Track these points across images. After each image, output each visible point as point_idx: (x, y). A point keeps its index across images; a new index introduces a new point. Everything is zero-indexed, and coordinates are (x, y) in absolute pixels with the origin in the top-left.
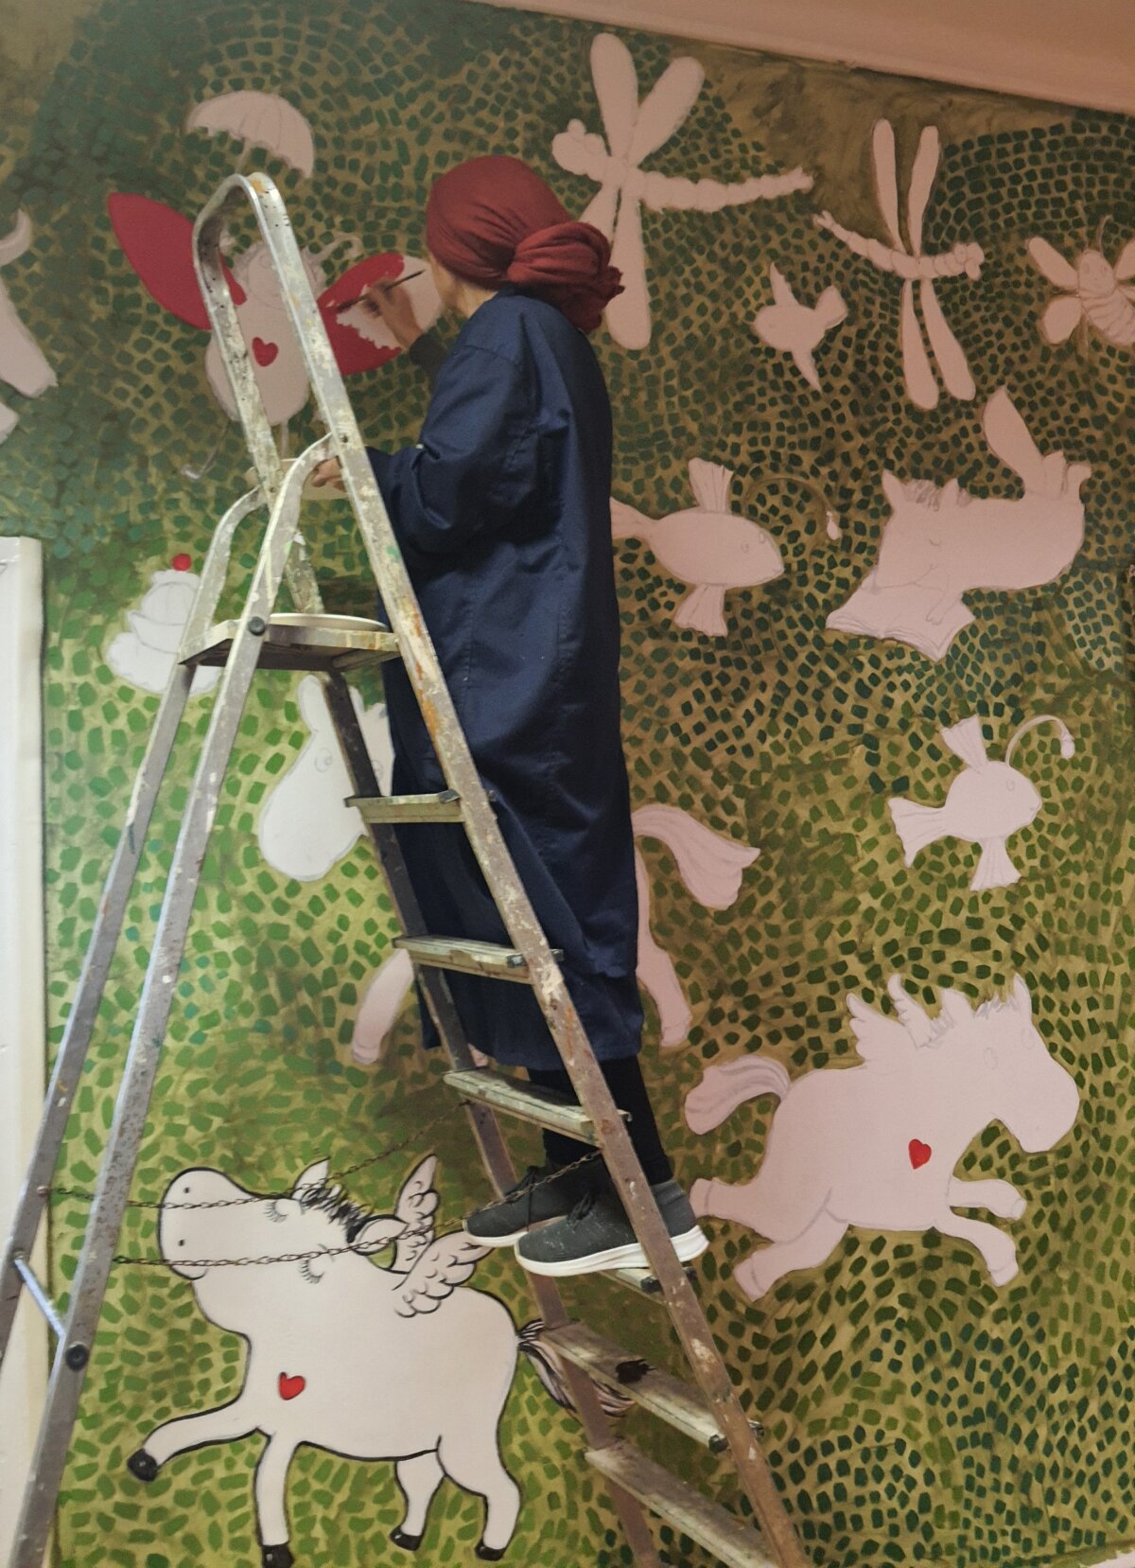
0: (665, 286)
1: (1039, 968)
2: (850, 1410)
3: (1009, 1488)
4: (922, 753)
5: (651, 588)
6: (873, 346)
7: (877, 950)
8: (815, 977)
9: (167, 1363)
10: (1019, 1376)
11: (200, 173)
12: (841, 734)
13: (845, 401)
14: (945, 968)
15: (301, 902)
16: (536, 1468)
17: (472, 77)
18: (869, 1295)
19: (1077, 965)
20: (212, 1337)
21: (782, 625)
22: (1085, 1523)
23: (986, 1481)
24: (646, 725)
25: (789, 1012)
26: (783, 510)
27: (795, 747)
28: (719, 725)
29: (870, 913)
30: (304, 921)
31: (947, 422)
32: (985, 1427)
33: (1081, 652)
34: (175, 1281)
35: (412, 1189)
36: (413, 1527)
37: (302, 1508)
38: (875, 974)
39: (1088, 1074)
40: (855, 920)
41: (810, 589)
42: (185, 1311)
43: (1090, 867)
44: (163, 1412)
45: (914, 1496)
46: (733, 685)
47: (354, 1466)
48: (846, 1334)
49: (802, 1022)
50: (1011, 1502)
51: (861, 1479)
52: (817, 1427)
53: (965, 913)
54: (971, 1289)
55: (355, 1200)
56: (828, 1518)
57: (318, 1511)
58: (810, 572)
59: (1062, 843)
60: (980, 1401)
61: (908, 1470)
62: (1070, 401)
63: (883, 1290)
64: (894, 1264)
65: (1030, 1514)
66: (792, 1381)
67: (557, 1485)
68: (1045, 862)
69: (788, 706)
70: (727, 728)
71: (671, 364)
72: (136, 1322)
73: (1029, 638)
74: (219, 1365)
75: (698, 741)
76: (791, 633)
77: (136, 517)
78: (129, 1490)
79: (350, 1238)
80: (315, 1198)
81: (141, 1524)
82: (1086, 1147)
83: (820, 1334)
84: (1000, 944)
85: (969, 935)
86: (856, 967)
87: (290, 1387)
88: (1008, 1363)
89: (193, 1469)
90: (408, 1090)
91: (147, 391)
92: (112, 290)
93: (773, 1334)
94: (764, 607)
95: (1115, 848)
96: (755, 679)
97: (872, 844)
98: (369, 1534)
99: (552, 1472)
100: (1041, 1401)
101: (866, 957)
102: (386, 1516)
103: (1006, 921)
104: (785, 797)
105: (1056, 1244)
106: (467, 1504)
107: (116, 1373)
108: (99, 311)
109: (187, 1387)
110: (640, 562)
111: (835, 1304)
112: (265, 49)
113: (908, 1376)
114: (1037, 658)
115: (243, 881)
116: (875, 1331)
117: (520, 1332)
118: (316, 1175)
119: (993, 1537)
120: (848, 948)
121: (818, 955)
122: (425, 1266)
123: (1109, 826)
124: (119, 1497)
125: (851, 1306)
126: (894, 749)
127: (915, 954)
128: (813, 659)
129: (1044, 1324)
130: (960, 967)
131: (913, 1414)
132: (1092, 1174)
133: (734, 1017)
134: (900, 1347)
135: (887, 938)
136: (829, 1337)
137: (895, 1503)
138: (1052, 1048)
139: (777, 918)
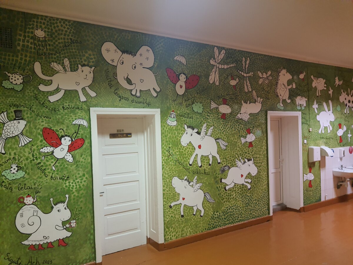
0: (221, 78)
1: (254, 156)
2: (235, 203)
3: (249, 211)
4: (244, 132)
5: (218, 114)
6: (241, 85)
7: (239, 154)
8: (233, 157)
9: (173, 196)
10: (251, 200)
11: (175, 65)
12: (236, 130)
13: (238, 91)
14: (245, 156)
15: (184, 149)
16: (206, 208)
17: (202, 53)
18: (237, 191)
19: (258, 156)
20: (177, 194)
21: (231, 118)
22: (256, 215)
23: (247, 210)
24: (217, 129)
25: (230, 161)
26: (232, 104)
27: (232, 132)
28: (225, 129)
29: (238, 150)
30: (185, 151)
31: (249, 94)
32: (247, 205)
33: (260, 121)
34: (173, 188)
35: (195, 179)
36: (194, 213)
37: (185, 211)
38: (238, 157)
39: (259, 168)
40: (237, 151)
41: (234, 114)
42: (174, 191)
43: (260, 145)
44: (172, 201)
45: (240, 212)
46: (226, 124)
47: (189, 207)
48: (234, 195)
49: (231, 162)
50: (249, 213)
51: (235, 210)
52: (231, 204)
53: (247, 150)
54: (246, 190)
55: (189, 180)
56: (232, 214)
57: (186, 211)
58: (234, 112)
59: (257, 142)
60: (247, 202)
61: (240, 209)
62: (261, 91)
63: (238, 190)
64: (239, 187)
65: (251, 214)
66: (229, 199)
67: (208, 209)
68: (256, 144)
69: (231, 127)
70: (225, 130)
71: (221, 87)
72: (170, 192)
73: (255, 119)
74: (177, 197)
75: (222, 131)
76: (232, 119)
77: (169, 106)
78: (169, 209)
79: (189, 184)
80: (186, 180)
81: (170, 212)
82: (258, 176)
83: (232, 194)
84: (251, 153)
85: (248, 152)
86: (237, 156)
87: (184, 199)
88: (250, 198)
89: (175, 207)
90: (194, 169)
91: (170, 91)
92: (166, 80)
93: (228, 195)
94: (229, 116)
95: (262, 143)
96: (228, 124)
97: (239, 142)
98: (191, 214)
99: (207, 208)
100: (253, 202)
101: (238, 155)
102: (192, 212)
103: (251, 151)
104: (231, 137)
105: (255, 186)
106: (199, 211)
107: (168, 197)
108: (165, 82)
109: (174, 199)
110: (217, 111)
111: (233, 192)
112: (181, 50)
113: (240, 199)
114: (256, 121)
115: (179, 146)
116: (237, 194)
117: (204, 194)
118: (186, 178)
119: (247, 216)
120: (236, 154)
121: (233, 155)
122: (196, 187)
123: (262, 140)
124: (168, 210)
125: (235, 192)
126: (241, 132)
127: (242, 155)
128: (234, 122)
129: (253, 194)
130: (247, 156)
131: (240, 203)
132: (258, 179)
133: (225, 161)
134: (239, 196)
135: (240, 153)
136: (233, 195)
137: (238, 212)
138: (255, 165)
139: (229, 151)
